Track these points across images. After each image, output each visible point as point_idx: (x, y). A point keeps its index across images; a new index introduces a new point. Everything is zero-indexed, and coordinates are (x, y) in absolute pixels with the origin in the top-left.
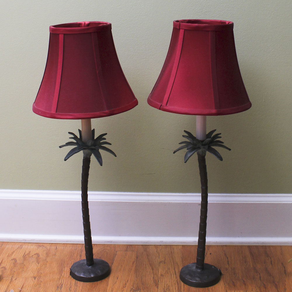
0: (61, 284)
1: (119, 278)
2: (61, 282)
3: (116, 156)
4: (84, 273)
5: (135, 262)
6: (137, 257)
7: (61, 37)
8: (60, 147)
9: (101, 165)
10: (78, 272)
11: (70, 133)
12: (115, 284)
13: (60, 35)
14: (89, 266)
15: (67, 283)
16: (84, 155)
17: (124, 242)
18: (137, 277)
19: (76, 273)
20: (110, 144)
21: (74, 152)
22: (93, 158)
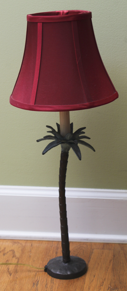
0: (37, 280)
1: (96, 276)
2: (37, 279)
3: (94, 151)
4: (60, 269)
5: (112, 261)
6: (114, 256)
7: (40, 25)
8: (38, 141)
9: (80, 159)
10: (54, 270)
11: (48, 126)
12: (91, 282)
13: (38, 24)
14: (65, 263)
15: (43, 280)
16: (62, 149)
17: (100, 240)
18: (114, 276)
19: (52, 270)
20: (89, 138)
21: (52, 146)
22: (71, 152)
